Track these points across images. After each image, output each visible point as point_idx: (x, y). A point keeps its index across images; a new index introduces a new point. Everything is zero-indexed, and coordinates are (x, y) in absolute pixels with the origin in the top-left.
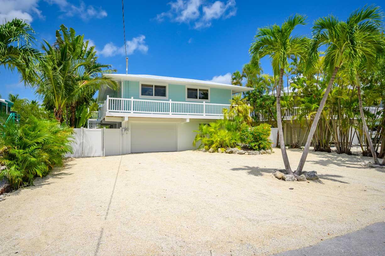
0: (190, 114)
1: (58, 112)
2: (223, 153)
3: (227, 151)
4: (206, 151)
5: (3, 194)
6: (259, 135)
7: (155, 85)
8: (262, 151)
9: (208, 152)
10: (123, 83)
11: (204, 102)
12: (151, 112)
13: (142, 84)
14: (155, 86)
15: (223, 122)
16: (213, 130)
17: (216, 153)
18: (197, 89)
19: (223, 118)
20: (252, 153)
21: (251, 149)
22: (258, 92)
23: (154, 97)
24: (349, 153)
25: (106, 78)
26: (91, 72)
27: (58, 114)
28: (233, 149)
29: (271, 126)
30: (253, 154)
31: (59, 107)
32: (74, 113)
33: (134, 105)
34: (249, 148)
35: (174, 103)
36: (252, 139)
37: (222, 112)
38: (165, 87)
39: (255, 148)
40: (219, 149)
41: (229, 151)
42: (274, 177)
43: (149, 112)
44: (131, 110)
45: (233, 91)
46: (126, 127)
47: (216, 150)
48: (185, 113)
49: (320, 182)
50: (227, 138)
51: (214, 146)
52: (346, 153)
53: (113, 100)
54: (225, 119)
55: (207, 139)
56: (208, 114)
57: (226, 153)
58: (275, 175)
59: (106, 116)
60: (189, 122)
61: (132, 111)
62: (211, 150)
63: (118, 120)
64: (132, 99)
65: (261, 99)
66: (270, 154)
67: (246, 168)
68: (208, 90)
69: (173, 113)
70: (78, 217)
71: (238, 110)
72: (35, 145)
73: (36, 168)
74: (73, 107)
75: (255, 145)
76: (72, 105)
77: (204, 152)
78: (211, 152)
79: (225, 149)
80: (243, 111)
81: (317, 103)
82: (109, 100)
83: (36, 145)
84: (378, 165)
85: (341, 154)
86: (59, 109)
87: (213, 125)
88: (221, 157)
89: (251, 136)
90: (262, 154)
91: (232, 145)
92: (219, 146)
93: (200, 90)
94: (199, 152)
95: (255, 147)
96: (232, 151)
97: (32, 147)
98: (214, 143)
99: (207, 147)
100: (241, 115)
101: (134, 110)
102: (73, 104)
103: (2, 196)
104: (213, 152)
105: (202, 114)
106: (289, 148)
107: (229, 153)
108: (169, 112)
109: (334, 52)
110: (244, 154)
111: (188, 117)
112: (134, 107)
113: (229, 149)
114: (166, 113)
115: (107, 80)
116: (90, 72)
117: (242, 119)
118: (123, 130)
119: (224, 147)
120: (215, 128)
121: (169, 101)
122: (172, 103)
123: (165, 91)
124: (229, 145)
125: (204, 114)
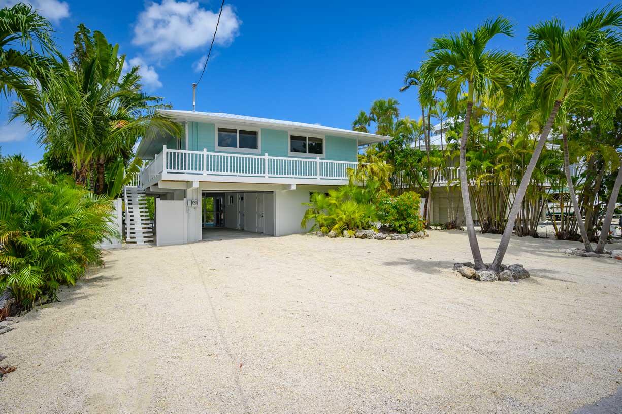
0: (297, 176)
1: (80, 172)
2: (352, 238)
3: (357, 234)
4: (323, 236)
5: (5, 320)
6: (406, 210)
7: (240, 129)
8: (412, 234)
9: (326, 237)
10: (188, 126)
11: (318, 158)
12: (235, 174)
13: (218, 128)
14: (240, 131)
15: (349, 189)
16: (333, 202)
17: (340, 238)
18: (306, 138)
19: (347, 183)
20: (396, 237)
21: (395, 231)
22: (397, 144)
23: (238, 149)
24: (536, 236)
25: (162, 118)
26: (130, 107)
27: (80, 176)
28: (367, 232)
29: (420, 195)
30: (398, 239)
31: (82, 164)
32: (102, 175)
33: (208, 162)
34: (391, 229)
35: (271, 160)
36: (396, 216)
37: (347, 174)
38: (255, 134)
39: (400, 230)
40: (345, 232)
41: (361, 234)
42: (459, 275)
43: (232, 174)
44: (203, 170)
45: (360, 142)
46: (194, 199)
47: (340, 233)
48: (289, 176)
49: (533, 281)
50: (357, 215)
51: (336, 226)
52: (531, 236)
53: (173, 154)
54: (351, 185)
55: (325, 216)
56: (324, 177)
57: (356, 238)
58: (460, 272)
59: (162, 179)
60: (295, 189)
61: (205, 172)
62: (332, 233)
63: (182, 187)
64: (205, 152)
65: (402, 154)
66: (423, 238)
67: (404, 261)
68: (322, 139)
69: (270, 175)
70: (175, 360)
71: (372, 170)
72: (62, 229)
73: (64, 270)
74: (101, 165)
75: (400, 226)
76: (99, 161)
77: (320, 236)
78: (332, 237)
79: (354, 232)
80: (378, 172)
81: (490, 160)
82: (167, 153)
83: (65, 229)
84: (593, 253)
85: (523, 237)
86: (82, 167)
87: (333, 193)
88: (348, 244)
89: (393, 211)
90: (412, 239)
91: (365, 225)
92: (345, 227)
93: (310, 139)
94: (310, 236)
95: (400, 228)
96: (366, 235)
97: (58, 232)
98: (336, 223)
99: (324, 229)
100: (375, 178)
101: (207, 170)
102: (101, 161)
103: (4, 323)
104: (335, 237)
105: (315, 177)
106: (444, 229)
107: (361, 238)
108: (264, 173)
109: (551, 78)
110: (385, 239)
111: (294, 181)
112: (207, 165)
113: (360, 232)
114: (260, 175)
115: (164, 121)
116: (128, 108)
117: (377, 184)
118: (190, 202)
119: (352, 229)
120: (337, 198)
121: (264, 155)
122: (268, 159)
123: (255, 140)
124: (360, 225)
125: (318, 177)
